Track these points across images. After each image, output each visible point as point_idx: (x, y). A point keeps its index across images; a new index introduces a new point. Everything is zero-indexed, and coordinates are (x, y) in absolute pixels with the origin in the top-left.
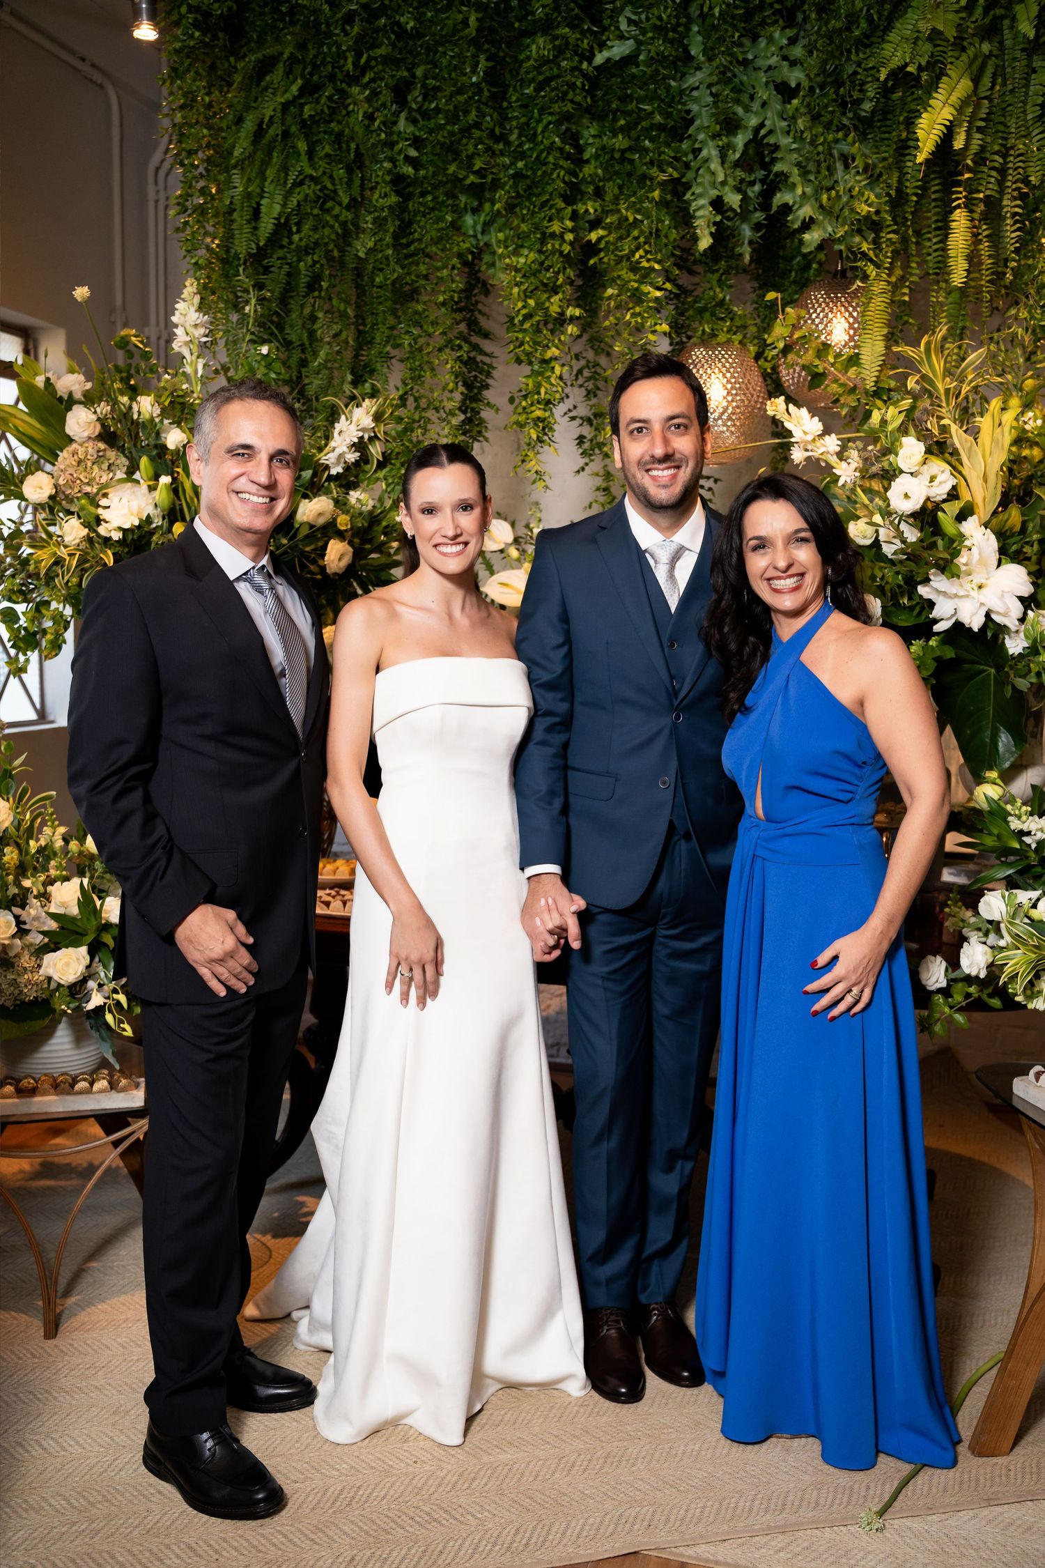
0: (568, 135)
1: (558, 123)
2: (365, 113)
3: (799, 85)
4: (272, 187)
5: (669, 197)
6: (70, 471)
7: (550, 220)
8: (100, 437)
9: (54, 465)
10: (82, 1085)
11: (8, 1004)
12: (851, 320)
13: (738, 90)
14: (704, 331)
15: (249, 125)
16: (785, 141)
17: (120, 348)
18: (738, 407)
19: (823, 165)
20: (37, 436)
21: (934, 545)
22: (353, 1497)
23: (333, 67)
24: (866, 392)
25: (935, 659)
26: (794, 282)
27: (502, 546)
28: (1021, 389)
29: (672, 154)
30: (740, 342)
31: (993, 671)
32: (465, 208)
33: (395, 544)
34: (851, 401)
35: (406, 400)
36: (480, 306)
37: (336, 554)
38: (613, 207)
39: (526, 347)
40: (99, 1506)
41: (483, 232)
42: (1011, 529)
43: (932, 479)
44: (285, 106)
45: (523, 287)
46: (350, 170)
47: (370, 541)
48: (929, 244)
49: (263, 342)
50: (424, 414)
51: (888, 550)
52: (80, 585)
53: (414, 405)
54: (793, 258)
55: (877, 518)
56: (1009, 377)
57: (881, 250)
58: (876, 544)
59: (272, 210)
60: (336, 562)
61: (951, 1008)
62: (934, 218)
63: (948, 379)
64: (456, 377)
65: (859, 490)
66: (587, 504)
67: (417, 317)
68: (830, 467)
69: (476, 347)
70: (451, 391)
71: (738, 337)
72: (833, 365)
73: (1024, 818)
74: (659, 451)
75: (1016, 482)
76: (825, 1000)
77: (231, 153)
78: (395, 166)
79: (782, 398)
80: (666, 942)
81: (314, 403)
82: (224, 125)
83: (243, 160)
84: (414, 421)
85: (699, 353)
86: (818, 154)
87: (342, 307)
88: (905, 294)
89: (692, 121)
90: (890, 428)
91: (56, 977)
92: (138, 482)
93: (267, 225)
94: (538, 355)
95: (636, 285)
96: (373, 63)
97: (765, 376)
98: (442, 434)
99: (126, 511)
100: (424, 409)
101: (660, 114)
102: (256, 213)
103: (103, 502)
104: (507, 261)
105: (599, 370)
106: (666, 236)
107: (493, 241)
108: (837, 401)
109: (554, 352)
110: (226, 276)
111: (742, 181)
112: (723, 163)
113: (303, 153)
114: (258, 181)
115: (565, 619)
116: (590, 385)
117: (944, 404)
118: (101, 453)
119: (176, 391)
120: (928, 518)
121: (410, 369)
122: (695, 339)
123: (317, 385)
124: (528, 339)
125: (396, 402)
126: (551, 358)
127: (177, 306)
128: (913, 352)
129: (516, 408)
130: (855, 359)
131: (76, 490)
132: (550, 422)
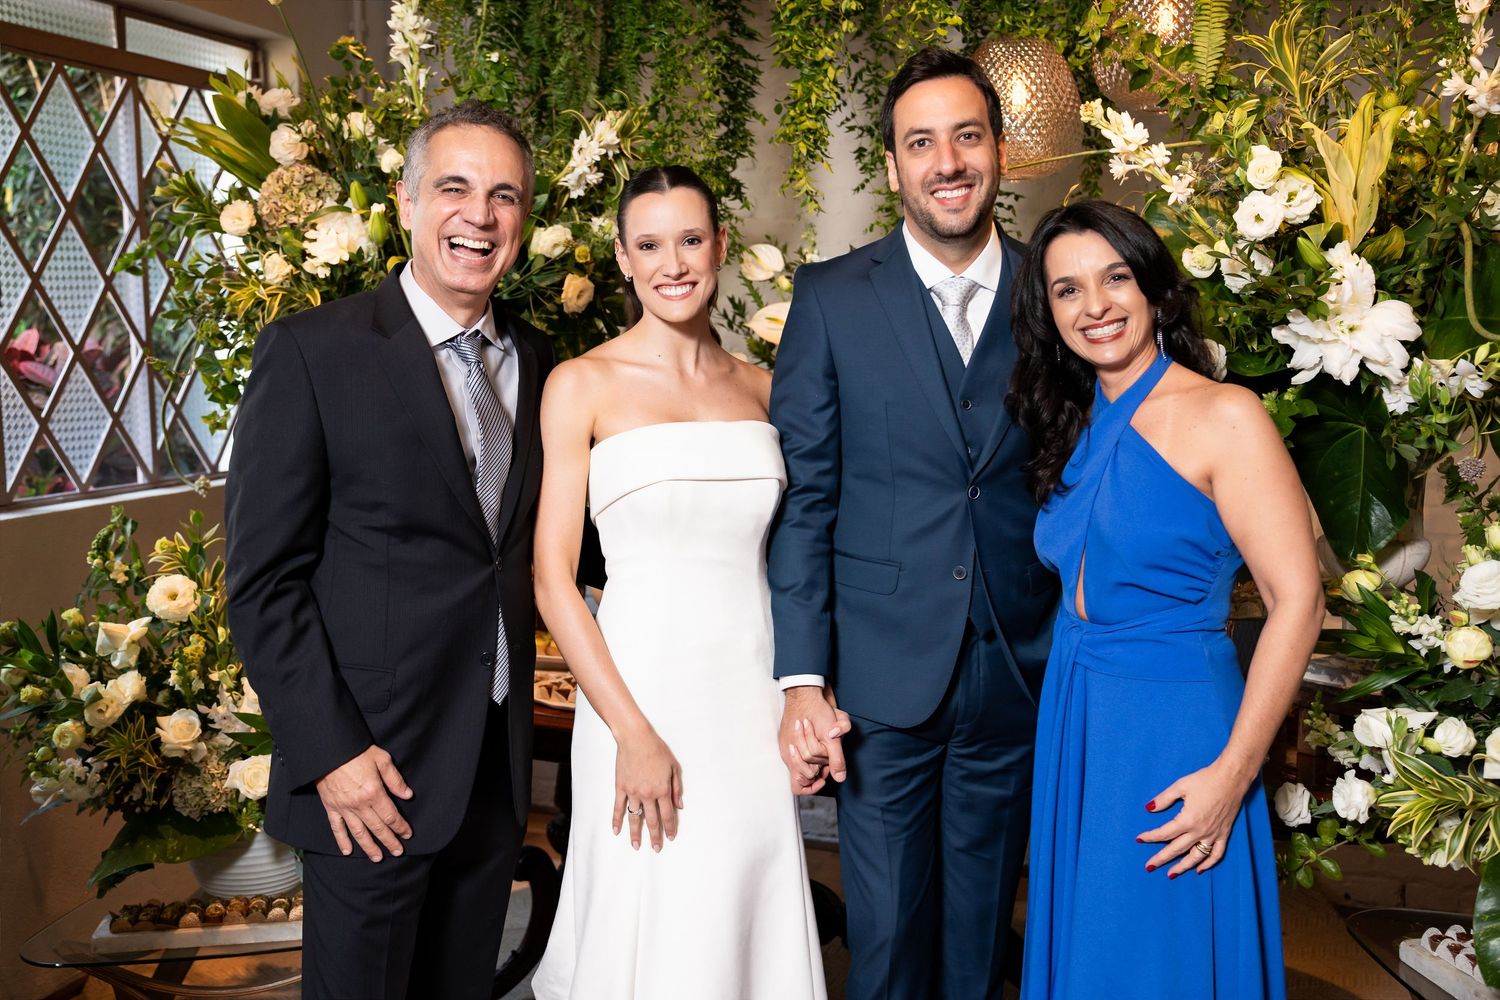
6: (275, 199)
8: (311, 159)
9: (258, 191)
10: (277, 911)
11: (195, 816)
14: (1003, 23)
17: (336, 59)
18: (1044, 112)
20: (241, 159)
21: (1294, 279)
24: (1202, 93)
25: (1292, 418)
27: (771, 275)
28: (1399, 83)
30: (1046, 36)
31: (1364, 429)
34: (1183, 102)
35: (657, 111)
36: (744, 3)
37: (575, 291)
39: (795, 47)
42: (1390, 256)
43: (1291, 196)
49: (491, 49)
50: (676, 127)
51: (1234, 284)
53: (667, 116)
55: (1221, 246)
56: (1382, 68)
58: (1217, 276)
60: (575, 300)
61: (1318, 851)
63: (1305, 73)
64: (714, 84)
65: (1195, 212)
66: (868, 227)
67: (670, 16)
68: (1157, 183)
69: (740, 50)
70: (709, 100)
71: (1045, 29)
72: (1159, 60)
73: (1412, 619)
74: (947, 167)
75: (1393, 198)
76: (1165, 854)
79: (1099, 101)
80: (959, 761)
81: (555, 117)
84: (665, 136)
85: (997, 50)
90: (1237, 135)
91: (242, 791)
92: (349, 210)
94: (808, 56)
97: (1076, 74)
98: (696, 152)
99: (333, 245)
100: (677, 121)
103: (310, 234)
105: (881, 73)
108: (1166, 102)
109: (826, 52)
115: (832, 374)
116: (871, 90)
117: (1298, 104)
118: (309, 179)
119: (390, 105)
120: (1284, 246)
121: (661, 76)
122: (992, 33)
123: (558, 96)
124: (796, 38)
125: (645, 114)
126: (824, 60)
127: (393, 8)
128: (1258, 40)
129: (784, 118)
130: (1186, 51)
131: (281, 221)
132: (822, 134)
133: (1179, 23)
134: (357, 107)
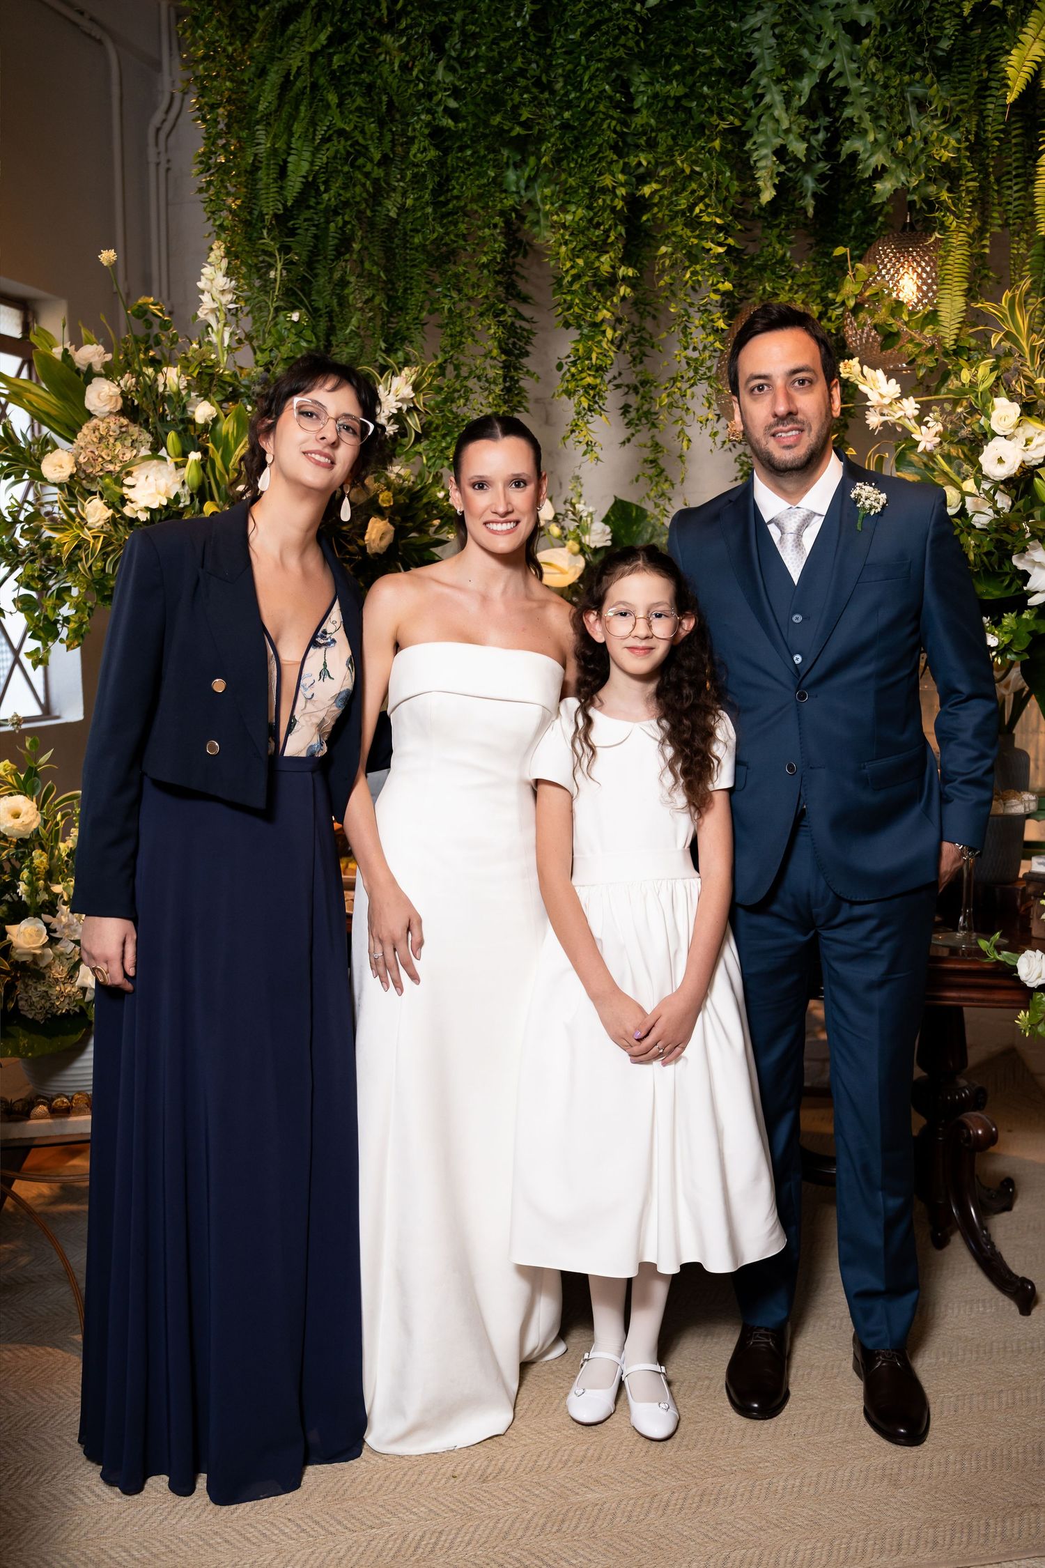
0: (619, 82)
1: (609, 70)
2: (402, 61)
3: (869, 24)
4: (300, 143)
5: (730, 147)
6: (91, 448)
7: (599, 175)
8: (122, 413)
9: (72, 442)
11: (39, 1017)
12: (924, 275)
13: (803, 31)
14: (764, 289)
15: (274, 77)
16: (855, 84)
17: (138, 317)
19: (896, 110)
20: (53, 412)
22: (436, 1543)
23: (363, 14)
24: (947, 353)
26: (854, 238)
29: (733, 101)
30: (804, 301)
32: (507, 164)
33: (437, 522)
34: (929, 362)
35: (446, 368)
36: (517, 268)
37: (377, 533)
38: (667, 159)
39: (576, 309)
40: (164, 1558)
41: (527, 188)
43: (1028, 441)
44: (314, 56)
45: (571, 246)
46: (381, 123)
47: (412, 519)
48: (1009, 192)
49: (293, 309)
50: (465, 383)
51: (979, 521)
52: (103, 570)
53: (454, 373)
54: (853, 211)
55: (969, 485)
57: (959, 199)
58: (964, 513)
59: (299, 168)
60: (377, 541)
62: (1015, 165)
63: (1035, 336)
64: (499, 343)
65: (941, 459)
66: (634, 478)
67: (456, 280)
68: (908, 433)
69: (515, 312)
70: (496, 358)
71: (802, 295)
72: (906, 323)
74: (782, 409)
77: (253, 108)
78: (434, 119)
79: (856, 359)
82: (246, 77)
83: (271, 114)
84: (454, 391)
86: (891, 97)
87: (375, 270)
88: (984, 246)
89: (754, 65)
90: (981, 388)
92: (164, 459)
93: (294, 184)
94: (588, 318)
95: (696, 241)
96: (409, 8)
98: (485, 404)
99: (153, 490)
100: (465, 378)
101: (720, 58)
102: (283, 173)
103: (128, 481)
104: (555, 218)
105: (646, 334)
106: (727, 189)
107: (539, 197)
108: (914, 360)
109: (605, 314)
110: (250, 240)
111: (807, 128)
112: (787, 110)
113: (334, 107)
114: (285, 137)
116: (636, 350)
117: (1028, 364)
118: (124, 429)
119: (204, 361)
120: (1022, 486)
121: (451, 336)
122: (754, 299)
123: (348, 353)
124: (577, 301)
125: (433, 371)
126: (603, 321)
127: (203, 271)
128: (993, 308)
129: (565, 374)
130: (931, 316)
131: (98, 469)
132: (600, 390)
133: (922, 291)
134: (171, 362)
